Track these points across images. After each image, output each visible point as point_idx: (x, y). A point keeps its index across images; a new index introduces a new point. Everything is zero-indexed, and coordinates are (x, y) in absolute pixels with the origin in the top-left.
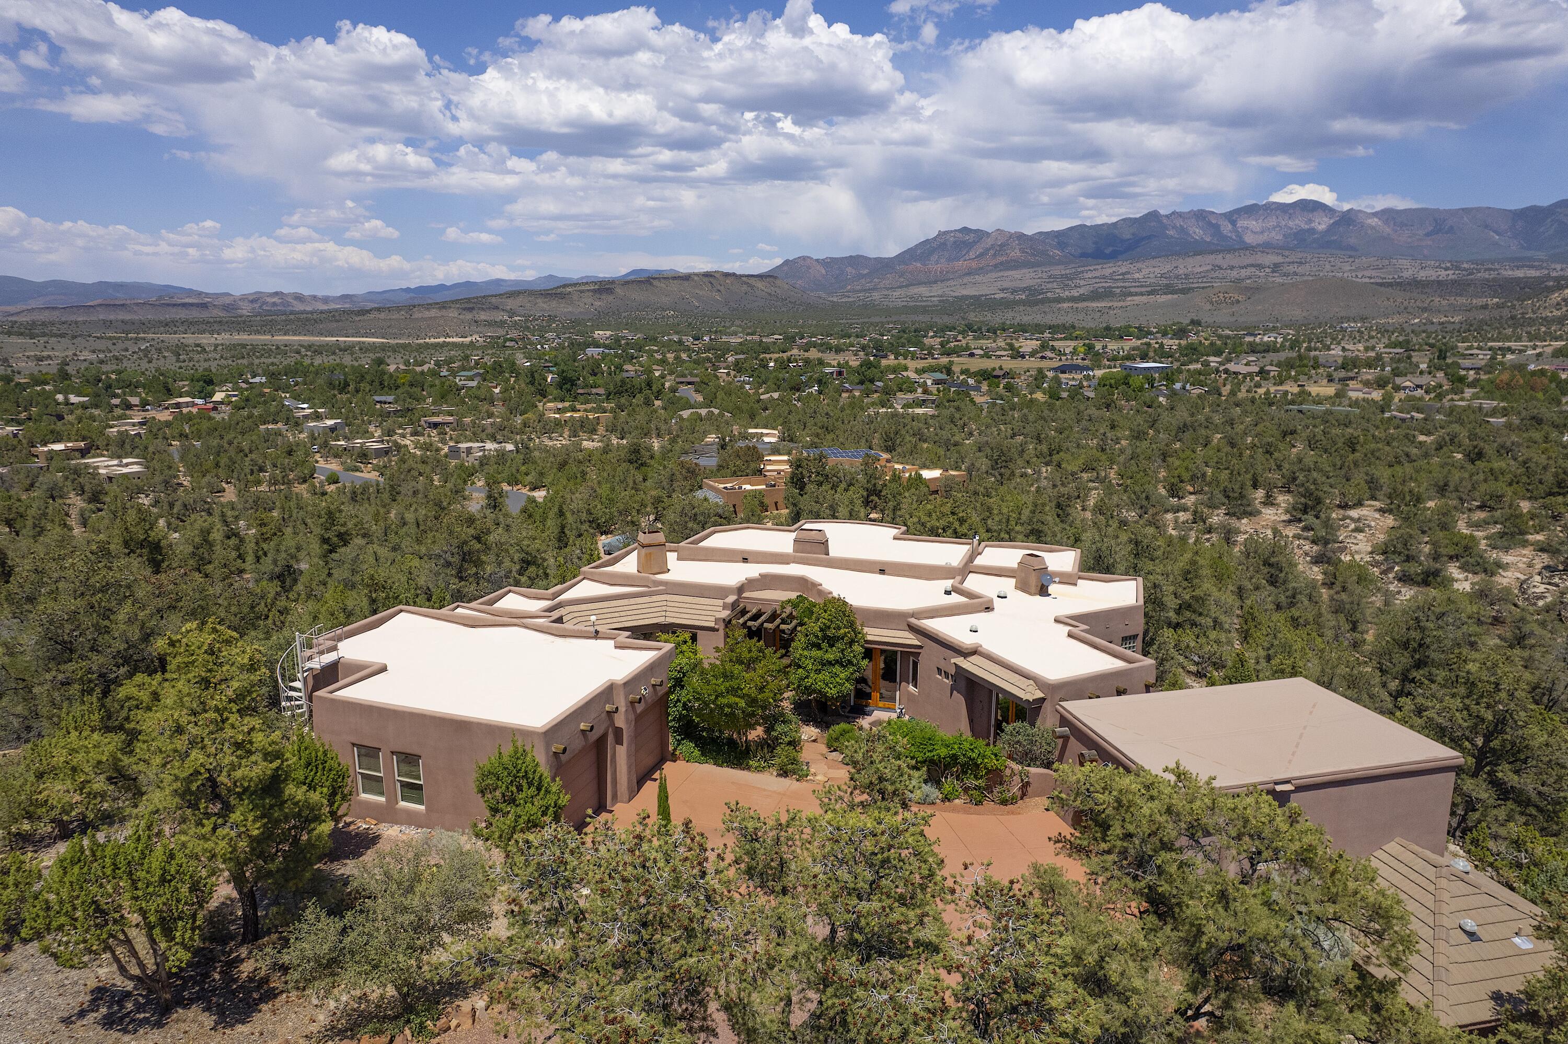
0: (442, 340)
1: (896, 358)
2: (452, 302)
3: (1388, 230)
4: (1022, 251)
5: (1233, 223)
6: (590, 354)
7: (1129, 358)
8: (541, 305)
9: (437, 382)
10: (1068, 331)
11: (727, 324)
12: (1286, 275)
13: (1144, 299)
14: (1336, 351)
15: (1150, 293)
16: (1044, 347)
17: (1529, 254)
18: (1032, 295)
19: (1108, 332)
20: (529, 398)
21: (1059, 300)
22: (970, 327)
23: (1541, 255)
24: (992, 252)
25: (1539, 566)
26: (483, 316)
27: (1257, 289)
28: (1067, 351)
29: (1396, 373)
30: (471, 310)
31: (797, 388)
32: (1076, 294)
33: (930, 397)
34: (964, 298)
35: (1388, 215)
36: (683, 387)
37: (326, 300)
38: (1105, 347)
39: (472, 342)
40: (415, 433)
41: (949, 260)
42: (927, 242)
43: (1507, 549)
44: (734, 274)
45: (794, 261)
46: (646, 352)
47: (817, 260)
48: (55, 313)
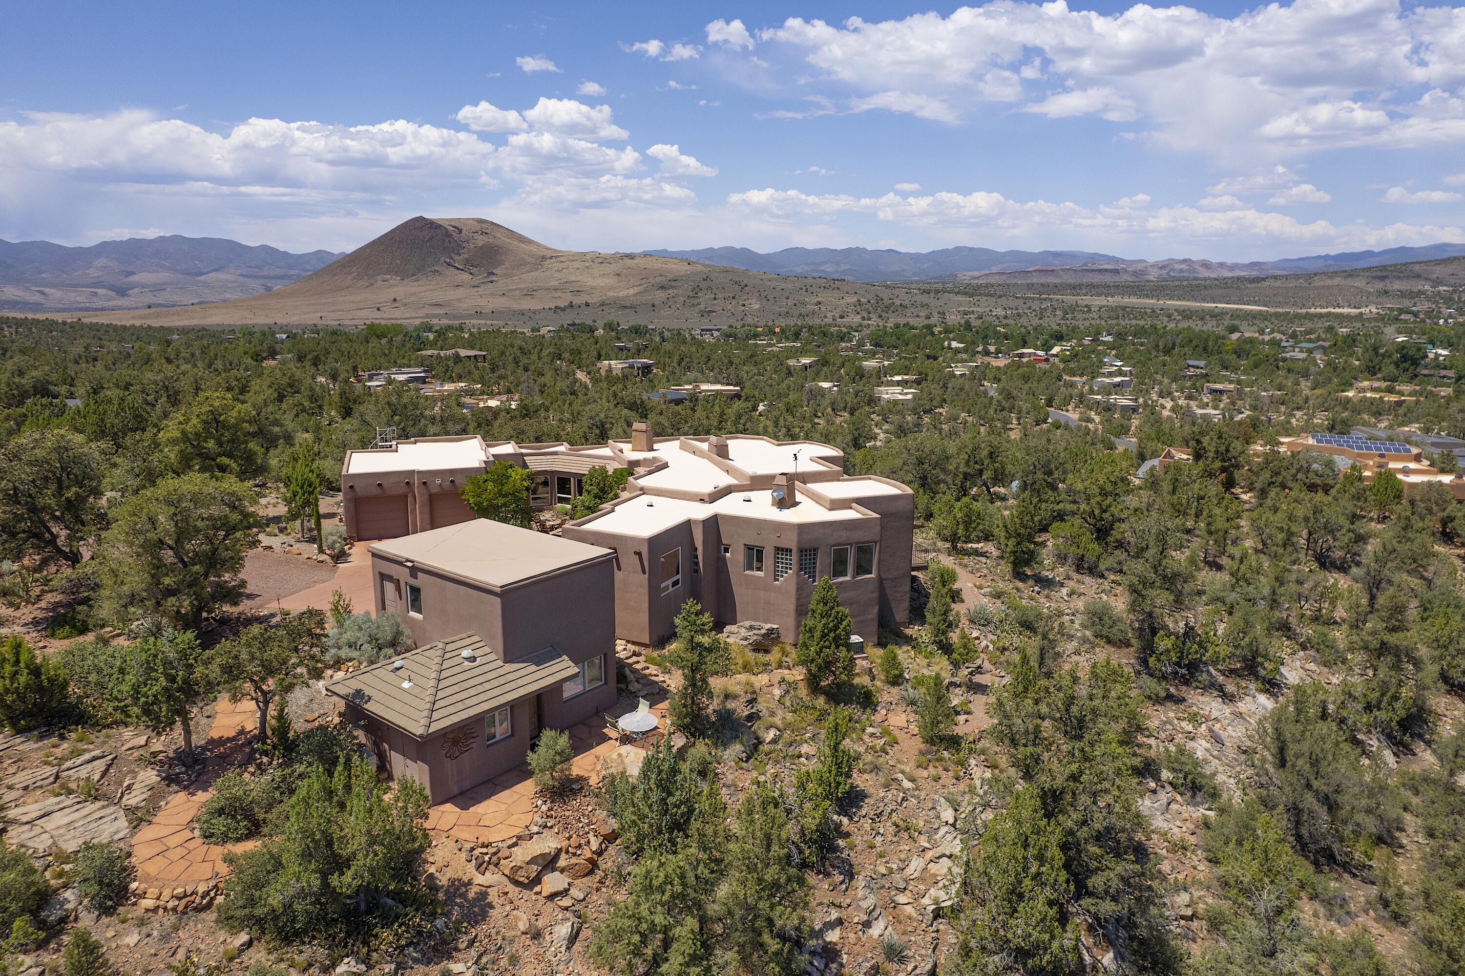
26: (1395, 285)
48: (1003, 277)
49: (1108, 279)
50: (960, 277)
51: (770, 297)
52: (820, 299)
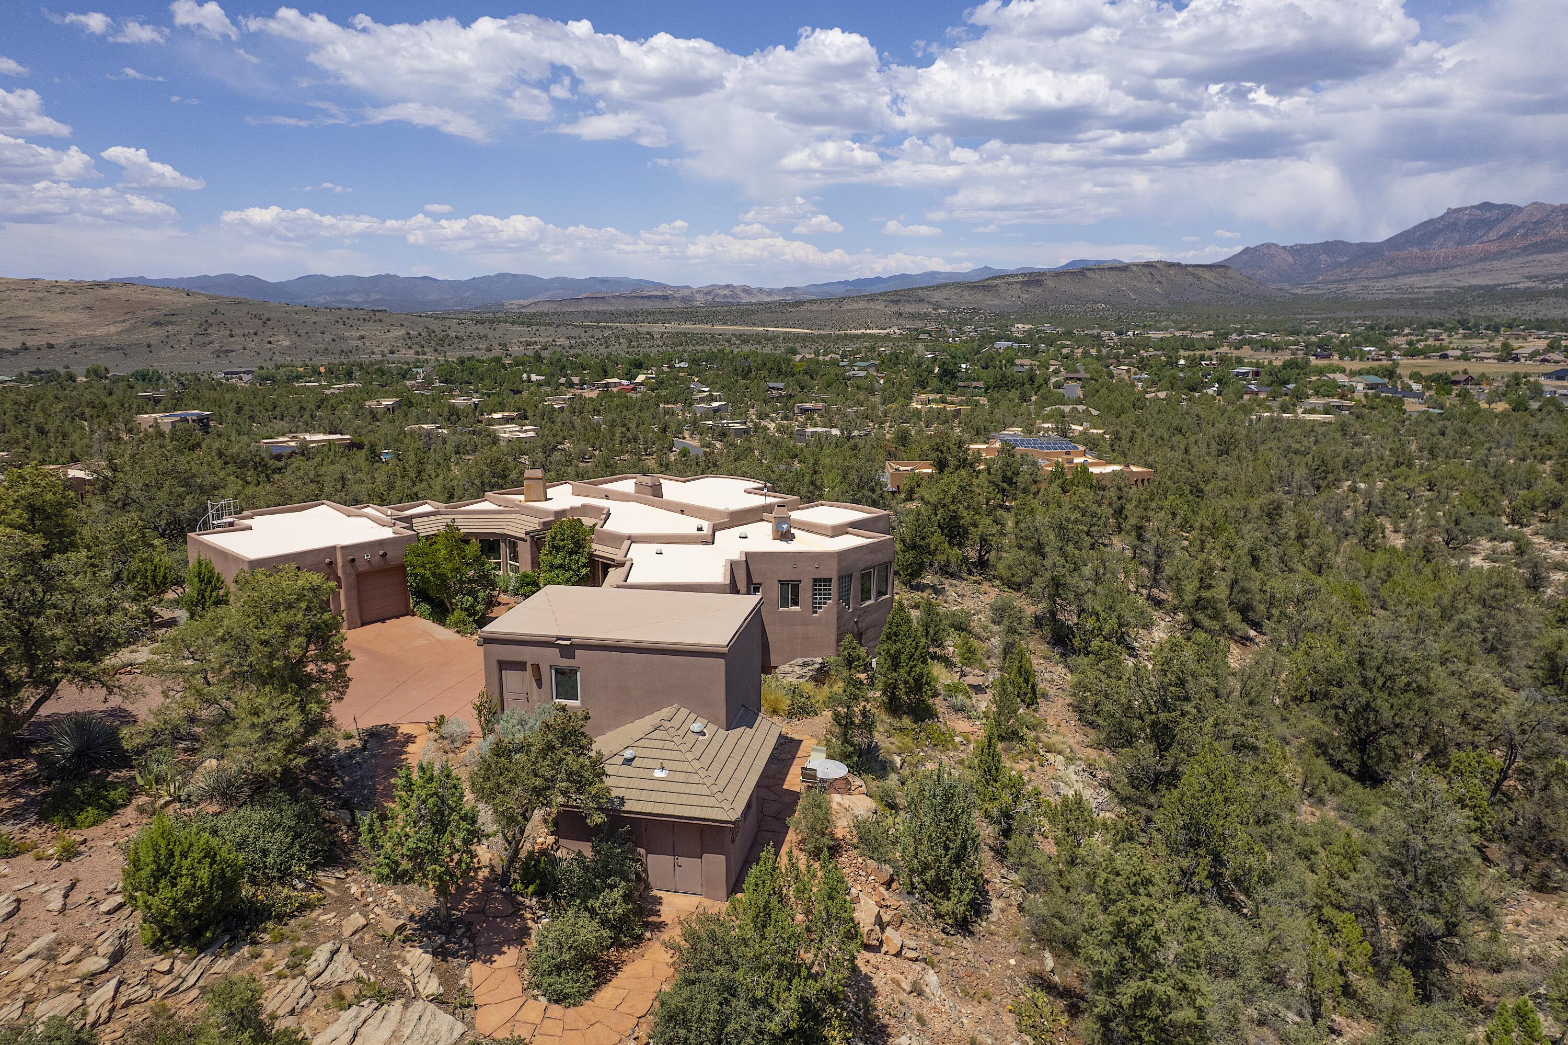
1: (1339, 358)
6: (995, 347)
11: (1162, 319)
16: (1554, 347)
22: (1463, 324)
24: (1522, 231)
31: (1193, 388)
33: (1346, 403)
34: (1472, 288)
36: (1069, 383)
37: (770, 292)
39: (888, 333)
40: (785, 418)
44: (1179, 265)
45: (1256, 249)
47: (1284, 248)
48: (554, 305)
49: (659, 305)
50: (507, 306)
51: (302, 332)
52: (362, 333)
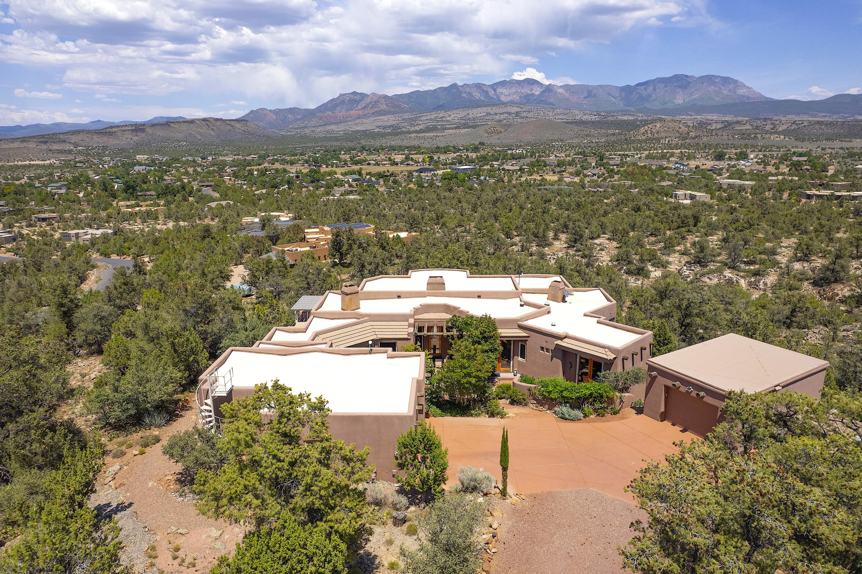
0: (27, 163)
1: (327, 167)
2: (31, 137)
3: (567, 95)
4: (387, 105)
5: (495, 90)
6: (137, 170)
7: (452, 163)
8: (96, 139)
9: (34, 191)
10: (418, 149)
11: (221, 149)
12: (522, 118)
13: (453, 131)
14: (552, 157)
15: (456, 128)
16: (407, 158)
17: (628, 108)
18: (395, 130)
19: (438, 150)
20: (105, 199)
21: (409, 132)
22: (363, 148)
23: (632, 109)
24: (370, 106)
25: (683, 262)
26: (55, 147)
27: (510, 125)
28: (420, 160)
29: (584, 168)
30: (45, 142)
31: (275, 186)
32: (418, 129)
33: (354, 189)
34: (357, 132)
35: (567, 87)
36: (204, 189)
38: (439, 158)
39: (51, 164)
40: (30, 226)
41: (347, 110)
42: (333, 100)
43: (669, 255)
44: (221, 119)
45: (257, 111)
46: (173, 167)
47: (270, 110)
